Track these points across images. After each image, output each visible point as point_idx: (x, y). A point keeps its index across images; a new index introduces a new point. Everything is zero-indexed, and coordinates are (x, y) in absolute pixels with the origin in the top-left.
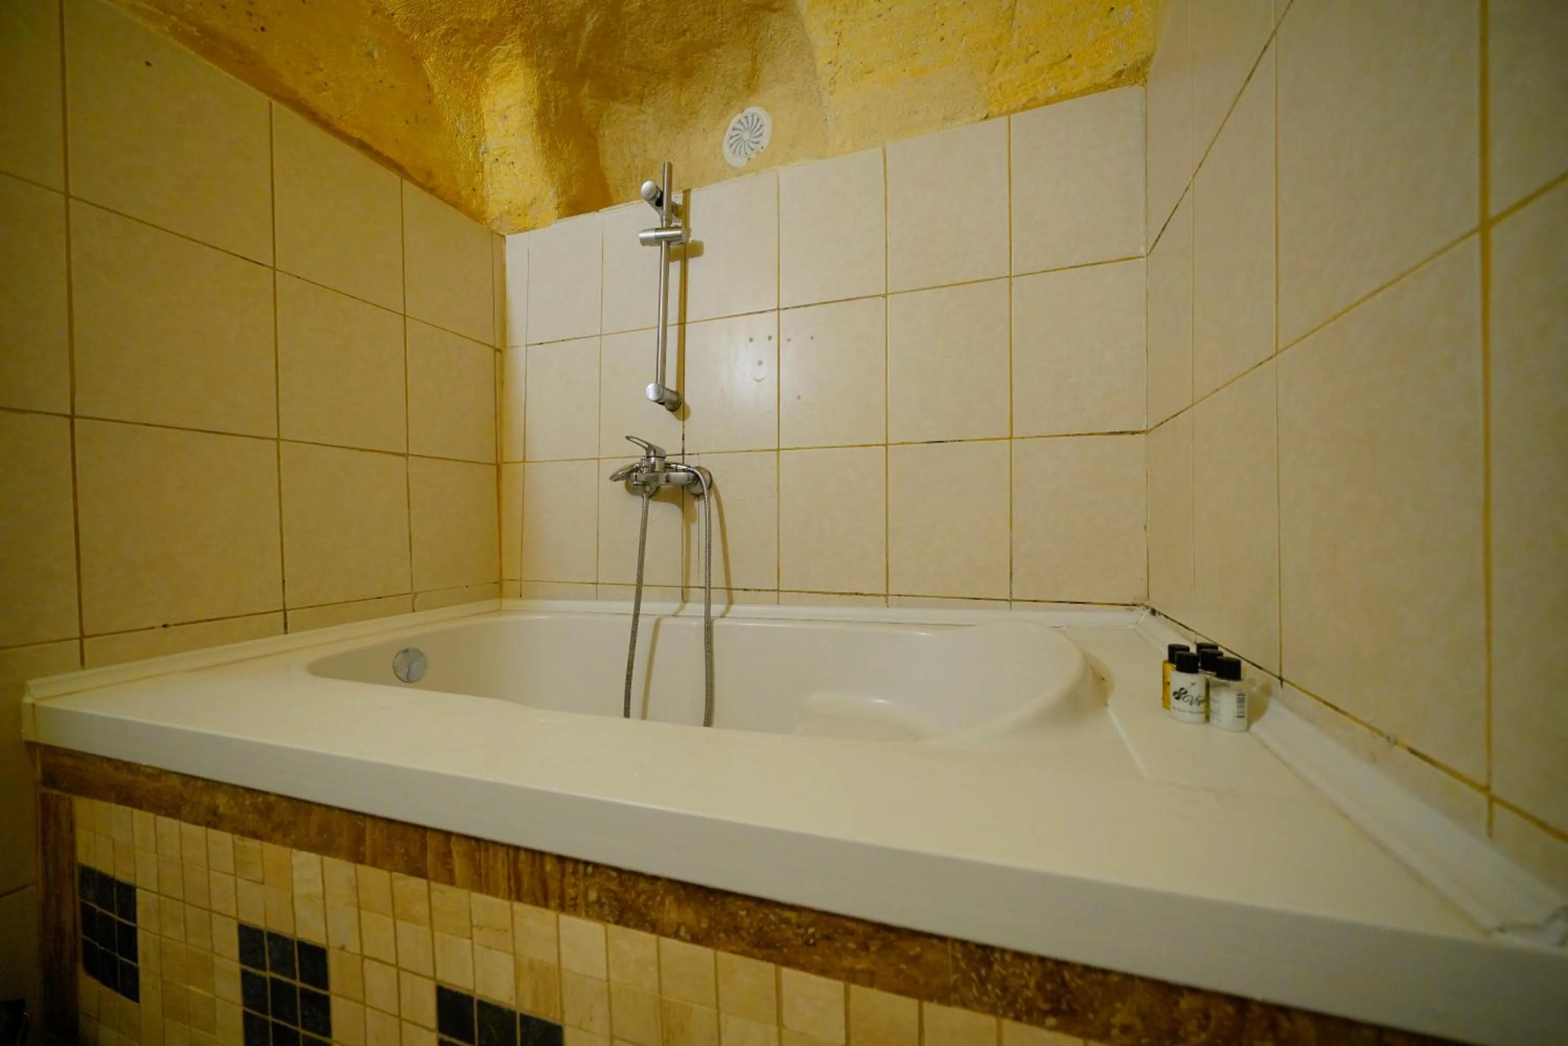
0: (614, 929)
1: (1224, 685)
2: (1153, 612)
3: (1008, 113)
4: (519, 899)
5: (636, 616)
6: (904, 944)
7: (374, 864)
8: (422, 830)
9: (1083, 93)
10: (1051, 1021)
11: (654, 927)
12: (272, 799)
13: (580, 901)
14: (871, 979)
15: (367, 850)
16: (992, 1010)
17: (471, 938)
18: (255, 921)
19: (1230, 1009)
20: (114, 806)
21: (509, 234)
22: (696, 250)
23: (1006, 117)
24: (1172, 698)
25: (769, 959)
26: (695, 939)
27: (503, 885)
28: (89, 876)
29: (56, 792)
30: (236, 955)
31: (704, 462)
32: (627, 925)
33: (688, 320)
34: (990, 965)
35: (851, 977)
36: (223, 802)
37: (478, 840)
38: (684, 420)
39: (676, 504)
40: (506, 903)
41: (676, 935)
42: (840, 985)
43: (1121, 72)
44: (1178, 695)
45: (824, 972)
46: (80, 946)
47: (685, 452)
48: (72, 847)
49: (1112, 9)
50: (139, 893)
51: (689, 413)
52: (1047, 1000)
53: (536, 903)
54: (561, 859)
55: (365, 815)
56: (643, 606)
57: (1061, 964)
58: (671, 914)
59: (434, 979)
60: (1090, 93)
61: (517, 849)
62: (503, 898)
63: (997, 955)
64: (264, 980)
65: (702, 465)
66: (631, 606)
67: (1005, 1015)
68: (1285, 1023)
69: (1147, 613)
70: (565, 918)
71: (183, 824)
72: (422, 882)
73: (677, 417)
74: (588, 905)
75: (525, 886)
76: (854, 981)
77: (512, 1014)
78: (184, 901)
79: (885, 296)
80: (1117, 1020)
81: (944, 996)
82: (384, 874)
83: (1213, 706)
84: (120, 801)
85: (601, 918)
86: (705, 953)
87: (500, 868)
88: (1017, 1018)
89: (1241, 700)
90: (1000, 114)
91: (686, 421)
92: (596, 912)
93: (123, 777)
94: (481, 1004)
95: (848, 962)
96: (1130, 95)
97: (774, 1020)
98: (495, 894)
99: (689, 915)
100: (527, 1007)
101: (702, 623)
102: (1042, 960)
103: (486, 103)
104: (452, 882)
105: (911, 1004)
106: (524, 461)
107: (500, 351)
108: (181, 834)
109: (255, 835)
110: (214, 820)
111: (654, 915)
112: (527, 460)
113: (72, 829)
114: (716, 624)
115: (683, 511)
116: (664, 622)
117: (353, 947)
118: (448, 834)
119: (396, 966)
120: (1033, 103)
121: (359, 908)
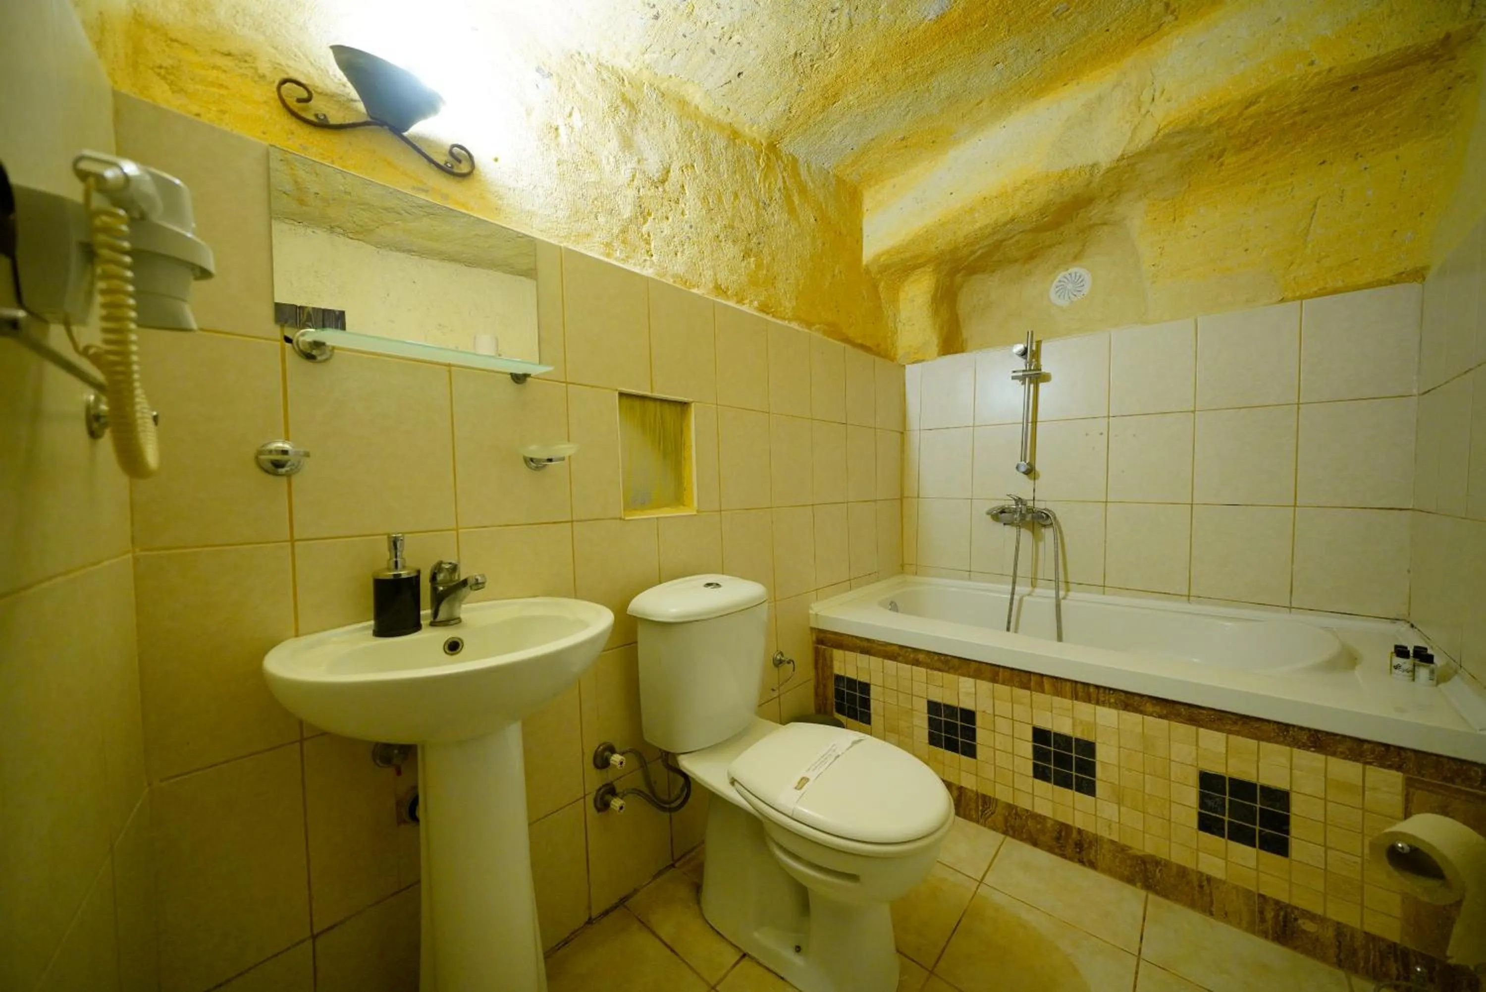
0: (1121, 712)
1: (1423, 665)
2: (1412, 626)
3: (1302, 298)
4: (1076, 699)
5: (1013, 594)
6: (1252, 723)
7: (1003, 683)
8: (1029, 673)
9: (1369, 286)
10: (1313, 749)
11: (1141, 712)
12: (949, 658)
13: (1107, 702)
14: (1238, 733)
15: (1000, 678)
16: (1289, 745)
17: (1051, 712)
18: (937, 699)
19: (1383, 749)
20: (858, 654)
21: (909, 364)
22: (1046, 378)
23: (1299, 302)
24: (1393, 668)
25: (1193, 725)
26: (1160, 717)
27: (1069, 694)
28: (839, 679)
29: (824, 647)
30: (926, 711)
31: (1050, 506)
32: (1129, 711)
33: (1039, 419)
34: (1288, 732)
35: (1230, 732)
36: (921, 657)
37: (1056, 678)
38: (1035, 479)
39: (1029, 529)
40: (1070, 701)
41: (1151, 715)
42: (1225, 734)
43: (1403, 273)
44: (1396, 667)
45: (1218, 730)
46: (834, 704)
47: (1036, 499)
48: (831, 667)
49: (1395, 231)
50: (872, 687)
51: (1039, 475)
52: (1312, 742)
53: (1085, 701)
54: (1097, 687)
55: (999, 666)
56: (1017, 588)
57: (1317, 731)
58: (1149, 707)
59: (1032, 724)
60: (1374, 287)
61: (1076, 682)
62: (1069, 699)
63: (1291, 729)
64: (941, 721)
65: (1048, 507)
66: (1010, 587)
67: (1294, 747)
68: (1403, 753)
69: (1407, 626)
70: (1098, 708)
71: (899, 664)
72: (1027, 692)
73: (1030, 478)
74: (1110, 704)
75: (1080, 694)
76: (1230, 733)
77: (1071, 738)
78: (897, 691)
79: (1194, 412)
80: (1340, 750)
81: (1269, 740)
82: (1008, 688)
83: (1416, 674)
84: (862, 652)
85: (1116, 708)
86: (1165, 722)
87: (1068, 687)
88: (1299, 748)
89: (1432, 672)
90: (1294, 299)
91: (1036, 481)
92: (1115, 706)
93: (865, 644)
94: (1056, 734)
95: (1228, 727)
96: (1409, 291)
97: (1195, 743)
98: (1065, 697)
99: (1158, 709)
100: (1079, 735)
101: (1054, 601)
102: (1309, 730)
103: (902, 295)
104: (1043, 692)
105: (1255, 742)
106: (918, 497)
107: (903, 432)
108: (897, 668)
109: (939, 670)
110: (916, 663)
111: (1141, 708)
112: (921, 496)
113: (832, 661)
114: (1063, 602)
115: (1033, 532)
116: (1025, 598)
117: (990, 711)
118: (1042, 675)
119: (1012, 719)
120: (1323, 292)
121: (994, 698)
